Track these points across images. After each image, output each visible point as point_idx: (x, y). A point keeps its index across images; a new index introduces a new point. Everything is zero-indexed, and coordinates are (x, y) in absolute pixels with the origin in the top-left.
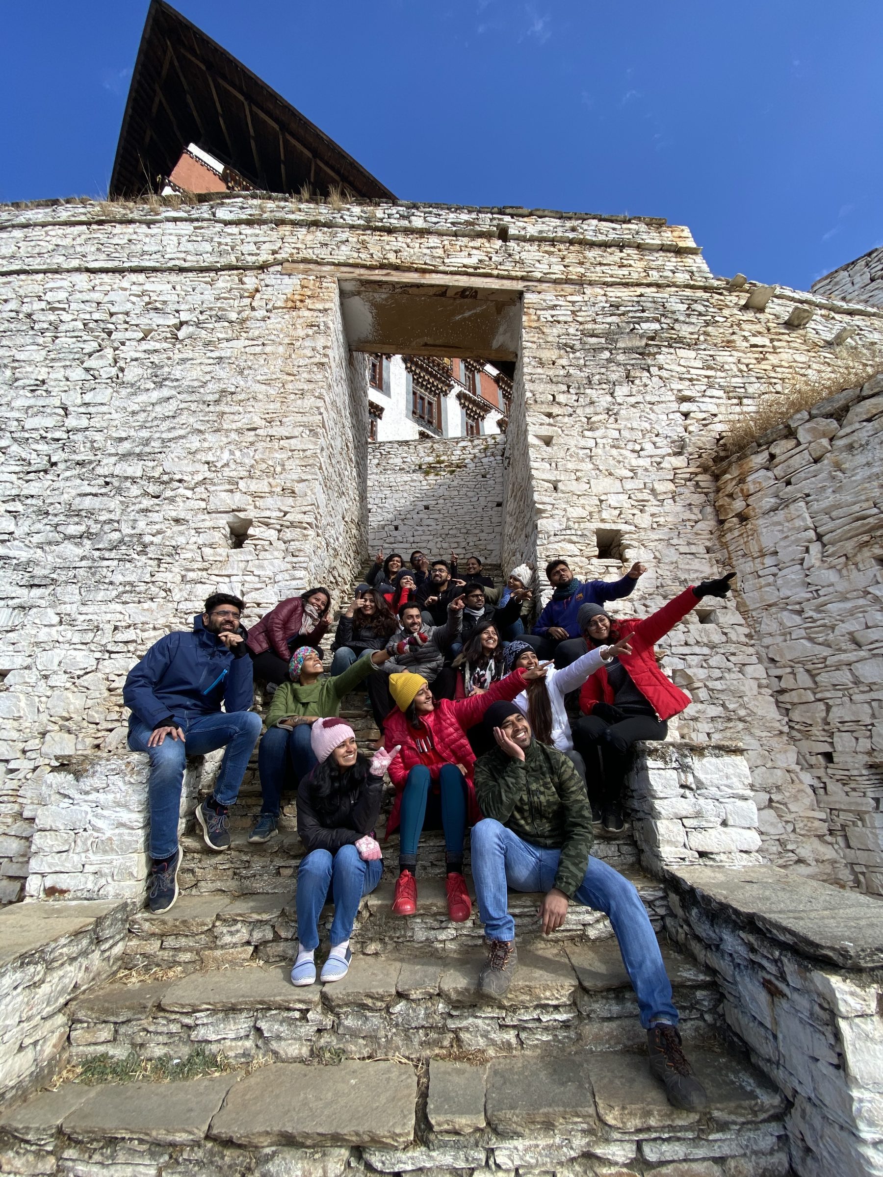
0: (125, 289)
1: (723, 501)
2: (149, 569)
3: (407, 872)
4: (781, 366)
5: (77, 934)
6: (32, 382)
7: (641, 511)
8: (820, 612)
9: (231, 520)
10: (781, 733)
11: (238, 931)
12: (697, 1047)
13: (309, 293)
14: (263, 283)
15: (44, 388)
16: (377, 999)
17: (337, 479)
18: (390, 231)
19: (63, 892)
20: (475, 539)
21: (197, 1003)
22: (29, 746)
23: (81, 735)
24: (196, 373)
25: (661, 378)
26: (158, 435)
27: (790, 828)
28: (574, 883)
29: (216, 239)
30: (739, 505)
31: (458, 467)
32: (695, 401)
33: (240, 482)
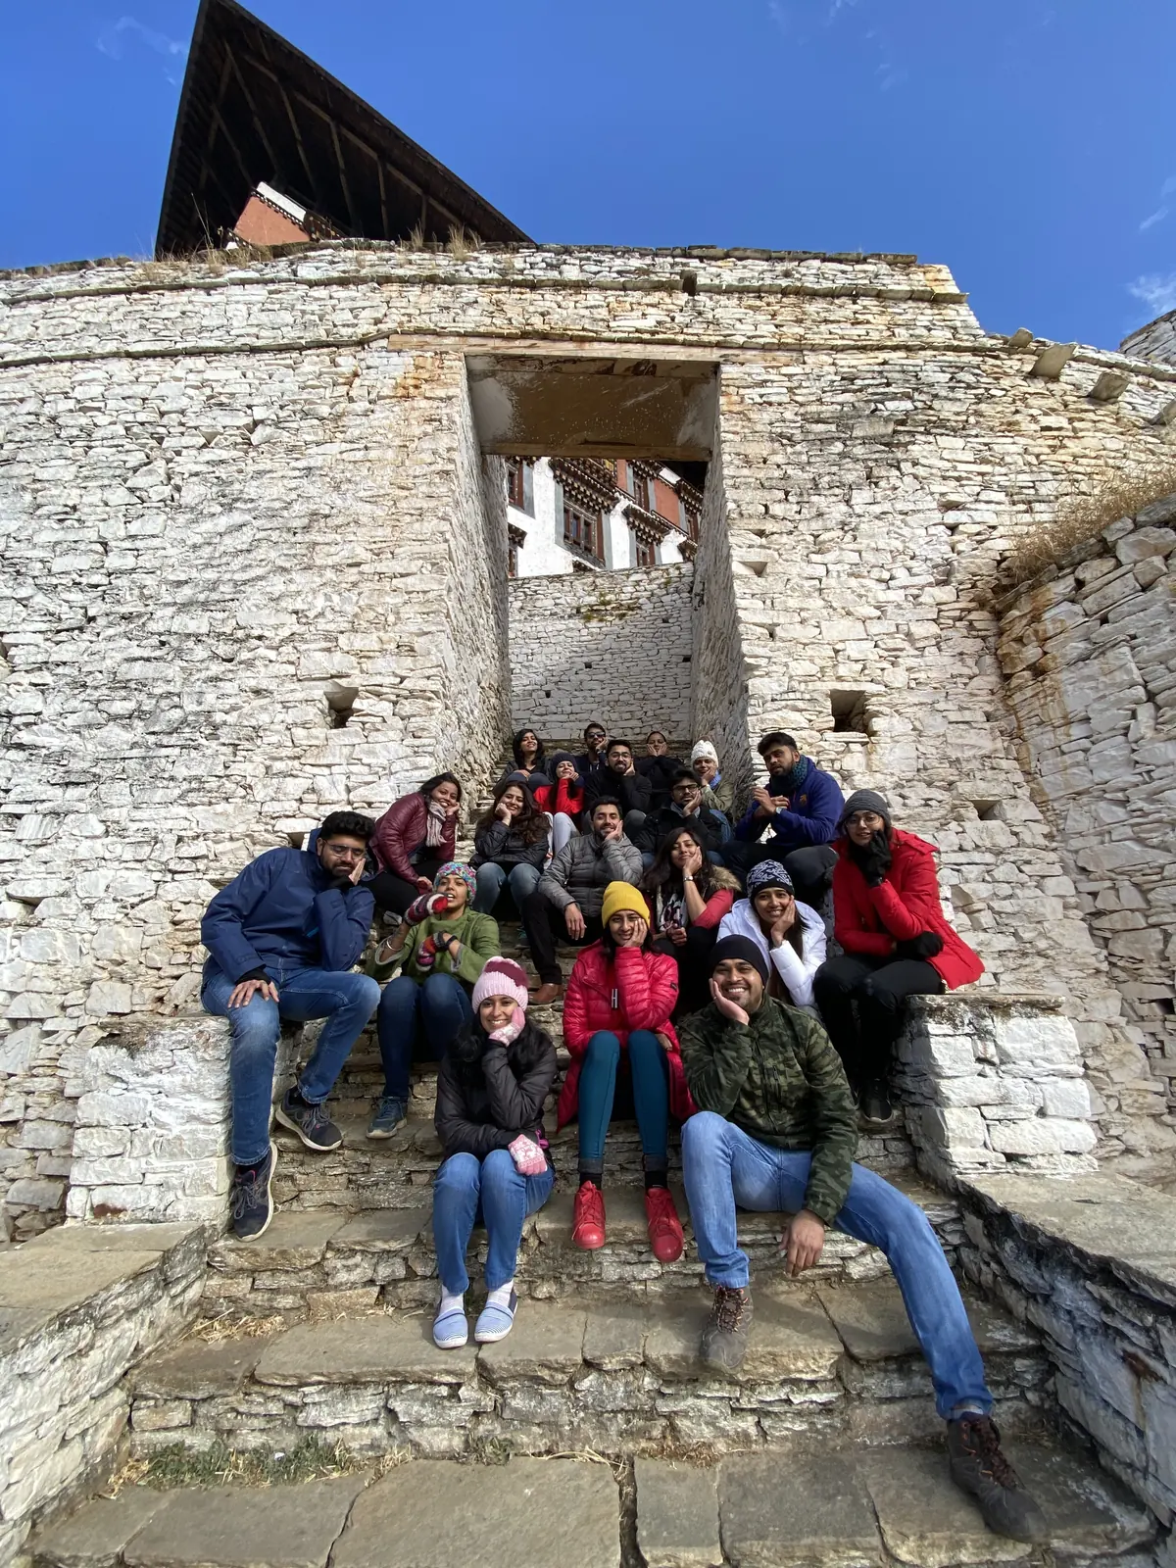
0: (179, 379)
1: (1008, 647)
2: (222, 758)
3: (590, 1184)
4: (1085, 456)
5: (137, 1277)
6: (60, 509)
7: (893, 664)
8: (1152, 801)
9: (329, 690)
10: (1098, 971)
11: (357, 1266)
12: (1016, 1438)
13: (426, 376)
14: (363, 365)
15: (76, 516)
16: (556, 1370)
17: (470, 630)
18: (534, 286)
19: (116, 1211)
20: (655, 706)
21: (306, 1373)
22: (70, 999)
23: (138, 985)
24: (277, 490)
25: (916, 477)
26: (228, 576)
27: (1113, 1105)
28: (833, 1204)
29: (299, 306)
30: (1032, 653)
31: (630, 608)
32: (964, 509)
33: (340, 637)
